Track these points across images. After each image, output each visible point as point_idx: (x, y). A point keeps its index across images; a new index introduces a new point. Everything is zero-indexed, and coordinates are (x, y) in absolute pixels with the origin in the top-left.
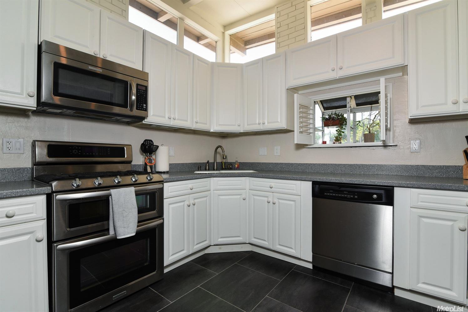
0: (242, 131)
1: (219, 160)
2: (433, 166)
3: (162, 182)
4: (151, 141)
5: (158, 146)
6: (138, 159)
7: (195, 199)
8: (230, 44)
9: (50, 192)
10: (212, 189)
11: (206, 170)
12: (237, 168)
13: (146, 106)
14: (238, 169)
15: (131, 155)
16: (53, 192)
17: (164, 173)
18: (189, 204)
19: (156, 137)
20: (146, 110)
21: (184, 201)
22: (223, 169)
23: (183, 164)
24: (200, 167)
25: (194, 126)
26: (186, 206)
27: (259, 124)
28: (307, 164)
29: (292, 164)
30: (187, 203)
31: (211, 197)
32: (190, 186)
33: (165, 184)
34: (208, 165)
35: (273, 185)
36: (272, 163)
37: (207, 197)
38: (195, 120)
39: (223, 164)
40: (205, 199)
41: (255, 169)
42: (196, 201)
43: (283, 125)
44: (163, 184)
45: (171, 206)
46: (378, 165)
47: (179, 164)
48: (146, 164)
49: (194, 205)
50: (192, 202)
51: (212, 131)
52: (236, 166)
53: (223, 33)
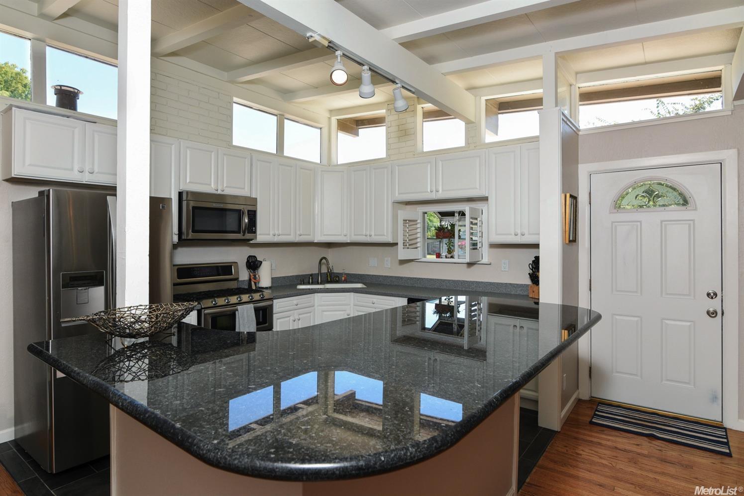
0: (349, 241)
1: (324, 270)
2: (517, 285)
3: (271, 299)
4: (255, 257)
5: (262, 262)
6: (244, 275)
7: (300, 314)
8: (338, 129)
9: (200, 308)
10: (316, 305)
11: (309, 283)
12: (344, 280)
13: (255, 229)
14: (346, 282)
15: (237, 272)
16: (202, 308)
17: (266, 288)
18: (294, 319)
19: (259, 254)
20: (255, 232)
21: (289, 317)
22: (328, 282)
23: (284, 277)
24: (303, 280)
25: (298, 239)
26: (291, 321)
27: (366, 236)
28: (415, 278)
29: (401, 278)
30: (292, 318)
31: (315, 314)
32: (295, 302)
33: (274, 301)
34: (312, 279)
35: (375, 300)
36: (382, 276)
37: (310, 312)
38: (298, 233)
39: (328, 276)
40: (309, 314)
41: (364, 282)
42: (300, 316)
43: (389, 239)
44: (273, 301)
45: (278, 321)
46: (476, 282)
47: (280, 277)
48: (250, 280)
49: (299, 320)
50: (297, 317)
51: (316, 241)
52: (343, 278)
53: (329, 118)
